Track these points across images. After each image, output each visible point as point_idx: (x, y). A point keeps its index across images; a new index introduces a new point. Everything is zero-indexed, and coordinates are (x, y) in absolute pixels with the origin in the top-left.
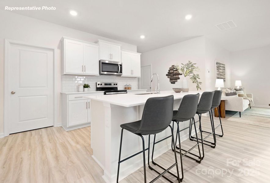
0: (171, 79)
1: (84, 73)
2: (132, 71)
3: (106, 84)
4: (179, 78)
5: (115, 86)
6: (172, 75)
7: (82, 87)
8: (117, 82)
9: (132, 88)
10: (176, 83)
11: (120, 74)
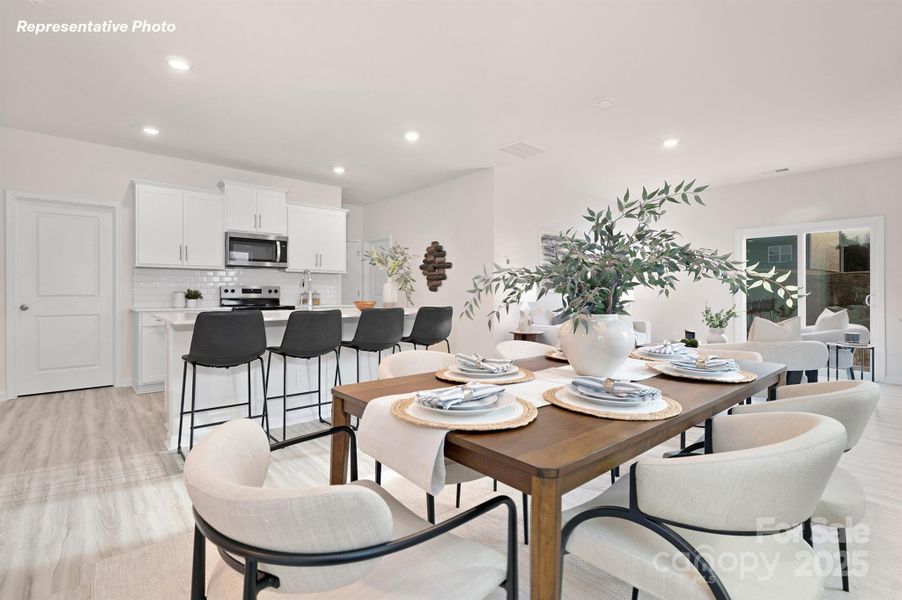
0: (429, 280)
1: (186, 265)
2: (318, 259)
3: (245, 291)
4: (444, 278)
5: (273, 296)
6: (431, 267)
7: (181, 297)
8: (277, 285)
9: (321, 302)
10: (439, 288)
11: (282, 265)
